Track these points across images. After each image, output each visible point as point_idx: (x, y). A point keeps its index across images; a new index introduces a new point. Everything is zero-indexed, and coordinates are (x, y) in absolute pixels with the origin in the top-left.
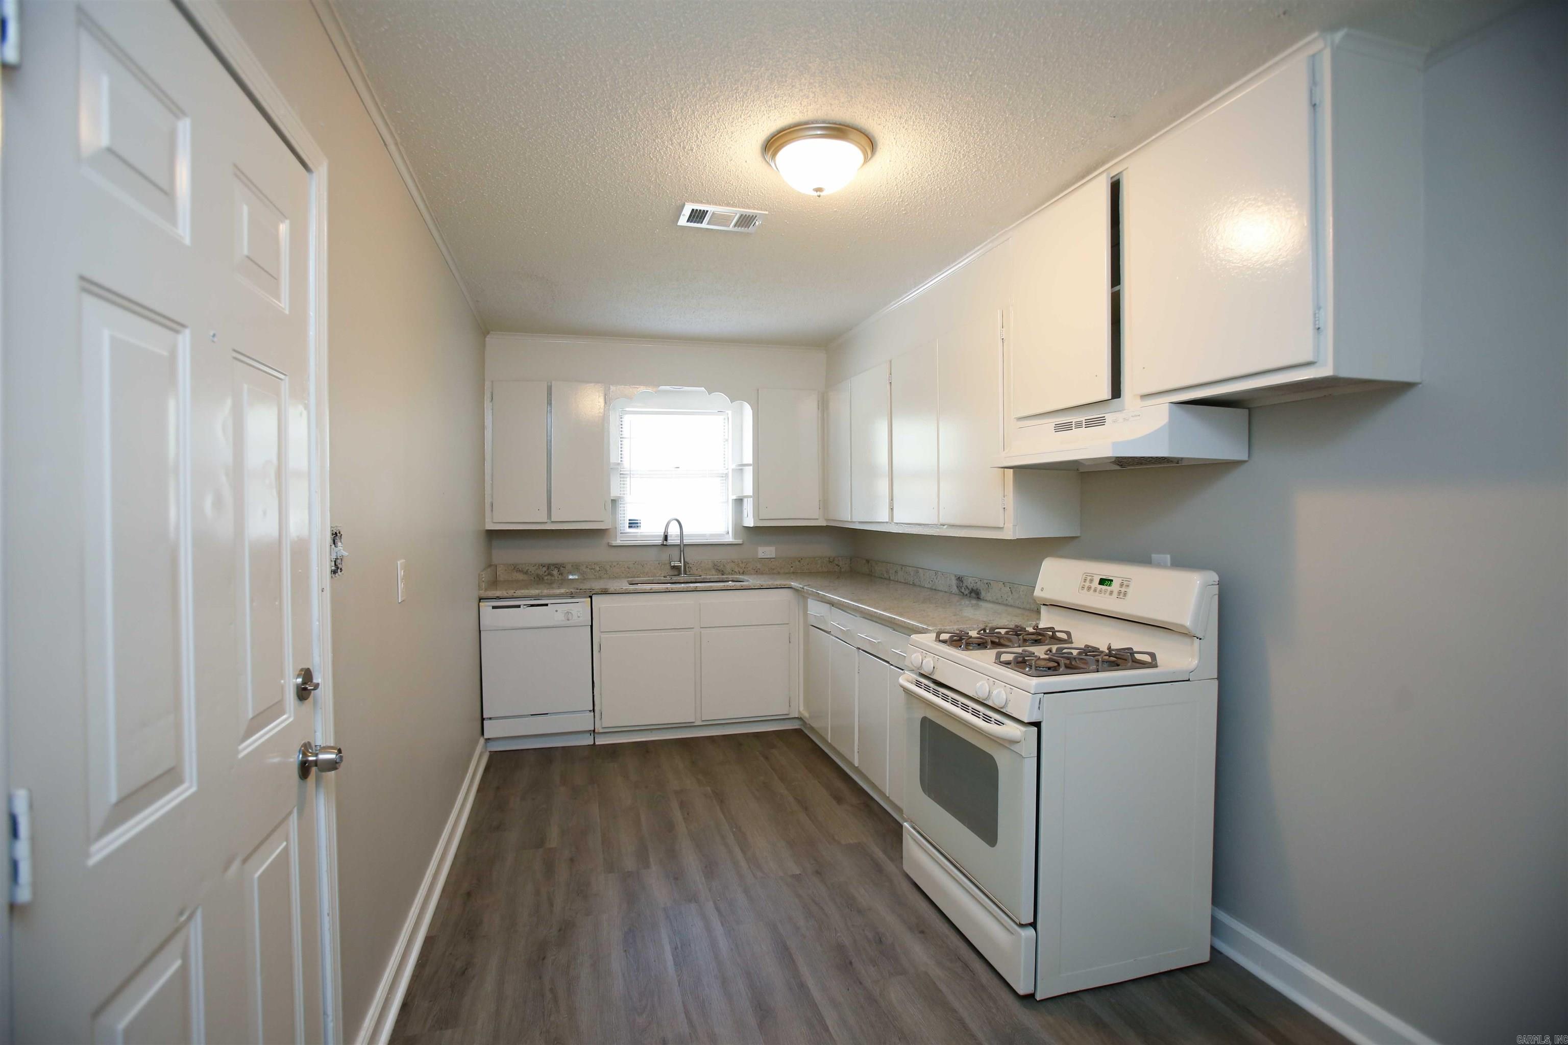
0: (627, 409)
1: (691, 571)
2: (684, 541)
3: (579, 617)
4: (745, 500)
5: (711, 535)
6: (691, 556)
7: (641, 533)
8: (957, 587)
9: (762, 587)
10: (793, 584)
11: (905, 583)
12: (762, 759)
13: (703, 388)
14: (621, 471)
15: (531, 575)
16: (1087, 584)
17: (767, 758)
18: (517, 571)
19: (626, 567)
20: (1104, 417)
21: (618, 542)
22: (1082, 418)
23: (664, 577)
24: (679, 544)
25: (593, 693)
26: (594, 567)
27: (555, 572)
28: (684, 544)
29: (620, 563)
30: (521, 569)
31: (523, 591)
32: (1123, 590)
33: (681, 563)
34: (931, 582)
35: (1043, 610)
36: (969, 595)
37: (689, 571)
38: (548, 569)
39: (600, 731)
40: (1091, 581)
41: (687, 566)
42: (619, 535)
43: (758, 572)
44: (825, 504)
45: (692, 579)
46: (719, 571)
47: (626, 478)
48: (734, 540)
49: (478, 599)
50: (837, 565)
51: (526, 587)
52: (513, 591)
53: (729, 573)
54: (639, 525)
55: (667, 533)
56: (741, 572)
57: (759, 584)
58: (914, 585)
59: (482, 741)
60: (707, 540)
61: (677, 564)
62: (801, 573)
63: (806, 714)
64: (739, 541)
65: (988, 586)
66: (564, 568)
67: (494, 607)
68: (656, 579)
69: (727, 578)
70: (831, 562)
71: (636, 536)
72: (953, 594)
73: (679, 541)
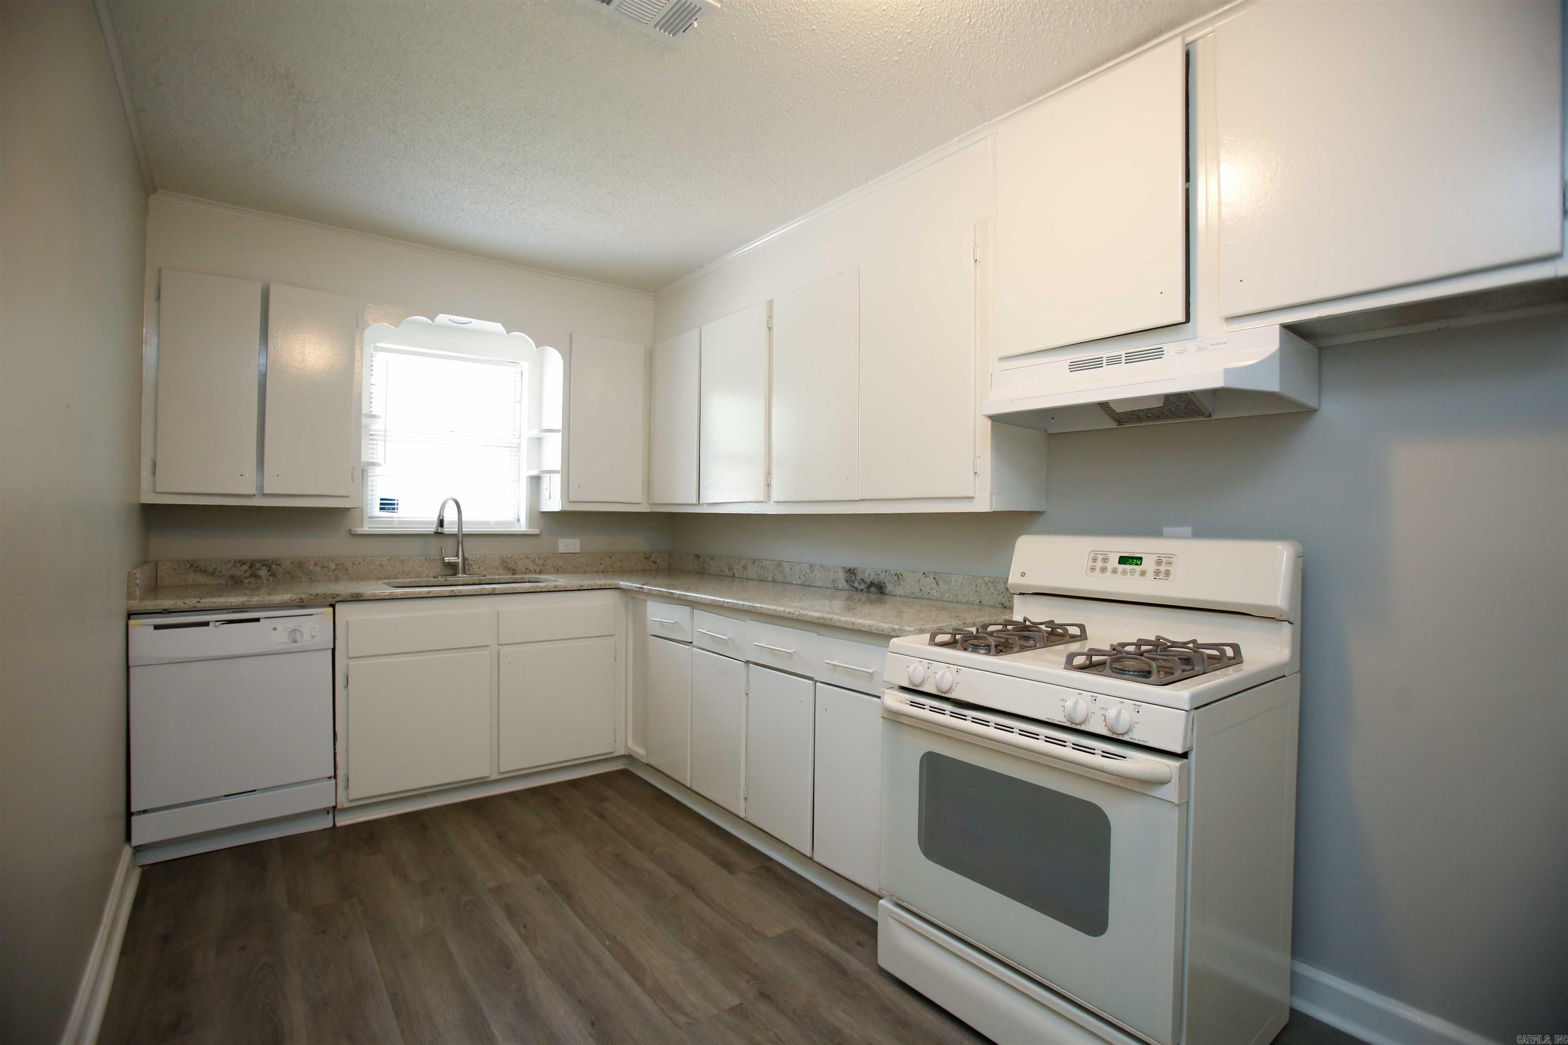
0: (379, 345)
1: (471, 569)
2: (463, 530)
3: (313, 637)
4: (546, 479)
5: (497, 523)
6: (472, 550)
7: (398, 518)
8: (847, 581)
9: (581, 588)
10: (623, 584)
11: (760, 580)
12: (596, 819)
13: (499, 325)
14: (370, 430)
15: (220, 577)
16: (1099, 564)
17: (602, 817)
18: (195, 571)
19: (377, 563)
20: (1162, 348)
21: (366, 529)
22: (1121, 349)
23: (435, 577)
24: (457, 533)
25: (335, 749)
26: (327, 565)
27: (263, 572)
28: (464, 533)
29: (368, 558)
30: (202, 568)
31: (213, 600)
32: (1163, 568)
33: (458, 558)
34: (802, 577)
35: (1017, 600)
36: (866, 590)
37: (469, 570)
38: (251, 567)
39: (345, 806)
40: (1105, 560)
41: (466, 562)
42: (366, 520)
43: (558, 571)
44: (649, 486)
45: (475, 579)
46: (509, 569)
47: (377, 440)
48: (528, 530)
49: (126, 614)
50: (654, 562)
51: (219, 590)
52: (195, 600)
53: (522, 572)
54: (396, 506)
55: (443, 516)
56: (538, 570)
57: (578, 584)
58: (774, 581)
59: (127, 851)
60: (491, 528)
61: (453, 559)
62: (611, 571)
63: (639, 751)
64: (536, 531)
65: (898, 578)
66: (279, 567)
67: (157, 627)
68: (423, 580)
69: (522, 578)
70: (647, 558)
71: (391, 522)
72: (840, 589)
73: (457, 529)
